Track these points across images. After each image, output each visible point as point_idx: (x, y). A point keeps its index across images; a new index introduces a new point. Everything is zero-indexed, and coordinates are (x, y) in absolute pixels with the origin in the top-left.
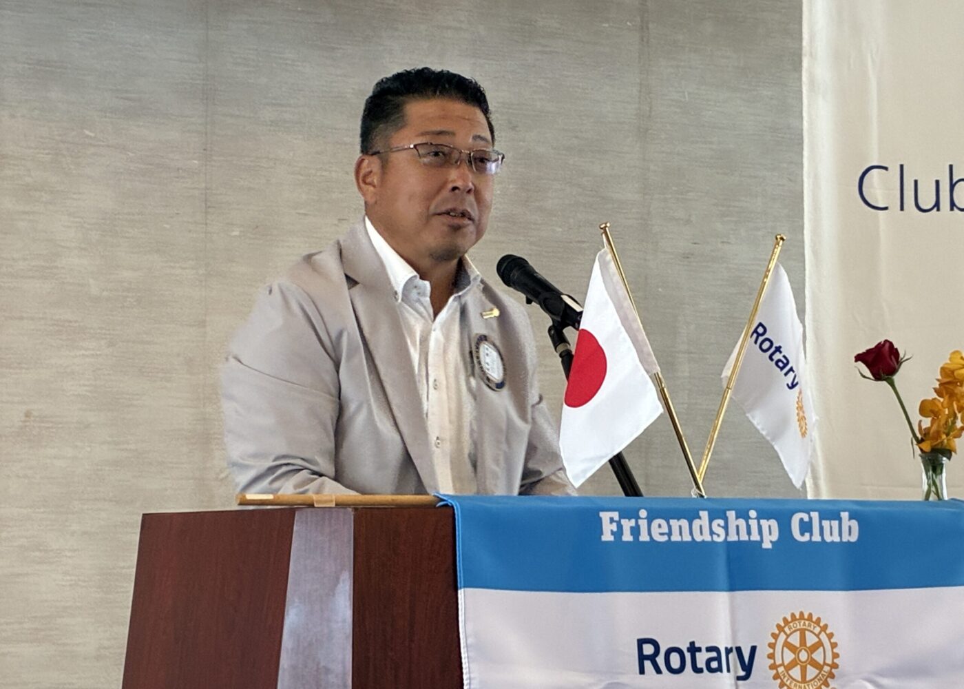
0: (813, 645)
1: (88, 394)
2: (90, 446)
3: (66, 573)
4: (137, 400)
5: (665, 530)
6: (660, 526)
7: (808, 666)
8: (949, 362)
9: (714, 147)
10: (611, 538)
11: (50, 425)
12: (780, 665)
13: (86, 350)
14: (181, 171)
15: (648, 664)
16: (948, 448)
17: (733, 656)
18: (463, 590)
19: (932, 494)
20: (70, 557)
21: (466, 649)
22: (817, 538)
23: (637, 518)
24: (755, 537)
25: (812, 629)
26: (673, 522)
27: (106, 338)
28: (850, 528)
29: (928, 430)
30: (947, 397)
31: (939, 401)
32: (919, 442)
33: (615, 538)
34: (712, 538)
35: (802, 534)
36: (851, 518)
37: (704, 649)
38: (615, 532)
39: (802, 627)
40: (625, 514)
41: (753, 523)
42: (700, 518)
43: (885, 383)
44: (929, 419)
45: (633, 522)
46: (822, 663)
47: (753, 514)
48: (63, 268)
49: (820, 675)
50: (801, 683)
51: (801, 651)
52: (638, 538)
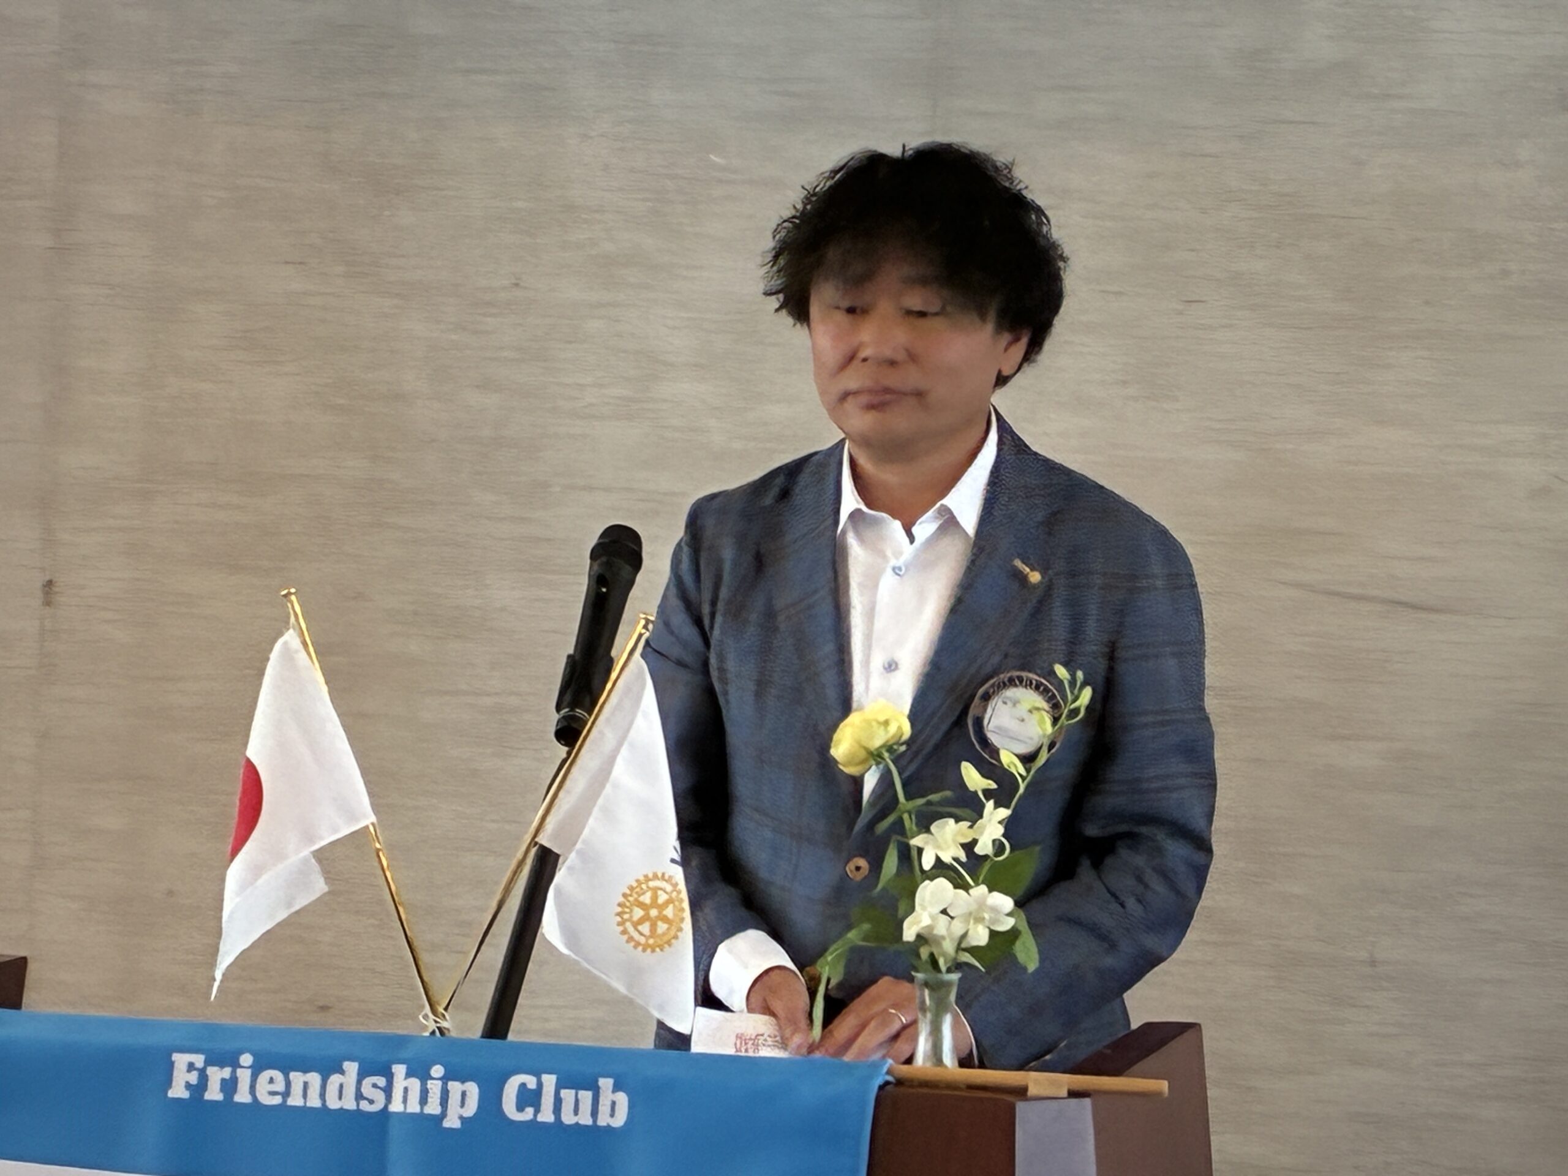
5: (280, 1086)
6: (271, 1081)
10: (185, 1094)
22: (546, 1116)
23: (235, 1065)
24: (433, 1108)
26: (295, 1076)
28: (614, 1104)
33: (192, 1095)
34: (358, 1105)
35: (520, 1108)
36: (617, 1088)
38: (192, 1085)
40: (216, 1059)
41: (434, 1087)
42: (342, 1072)
45: (226, 1073)
47: (437, 1071)
52: (232, 1097)
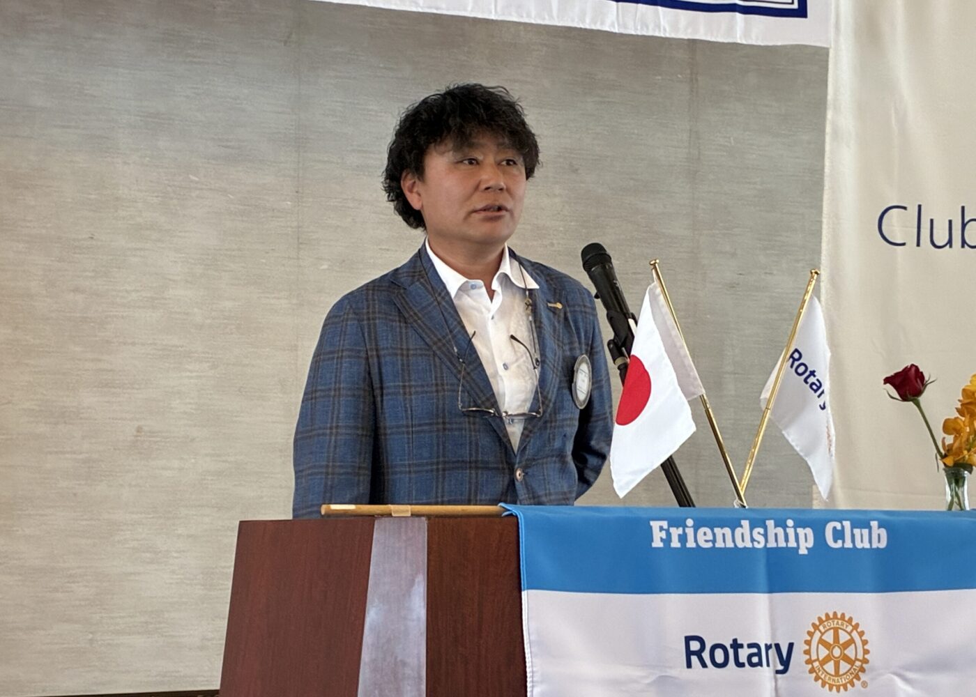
0: (845, 643)
1: (192, 411)
2: (195, 458)
3: (173, 572)
4: (236, 416)
5: (710, 537)
6: (705, 534)
7: (841, 661)
8: (969, 384)
9: (758, 187)
10: (661, 545)
11: (158, 439)
12: (815, 661)
13: (191, 371)
14: (275, 211)
15: (694, 659)
16: (969, 462)
17: (772, 652)
18: (526, 591)
19: (955, 504)
20: (176, 558)
21: (528, 645)
22: (848, 545)
23: (685, 526)
24: (792, 544)
25: (844, 628)
26: (717, 530)
27: (208, 362)
28: (879, 535)
29: (951, 446)
30: (968, 416)
31: (961, 420)
32: (943, 457)
33: (664, 545)
34: (753, 544)
35: (835, 541)
36: (880, 527)
37: (745, 646)
38: (664, 539)
39: (835, 626)
40: (674, 523)
41: (791, 532)
42: (741, 526)
43: (911, 403)
44: (952, 437)
45: (680, 531)
46: (853, 659)
47: (790, 523)
48: (170, 298)
49: (852, 670)
50: (835, 676)
51: (834, 647)
52: (685, 545)
